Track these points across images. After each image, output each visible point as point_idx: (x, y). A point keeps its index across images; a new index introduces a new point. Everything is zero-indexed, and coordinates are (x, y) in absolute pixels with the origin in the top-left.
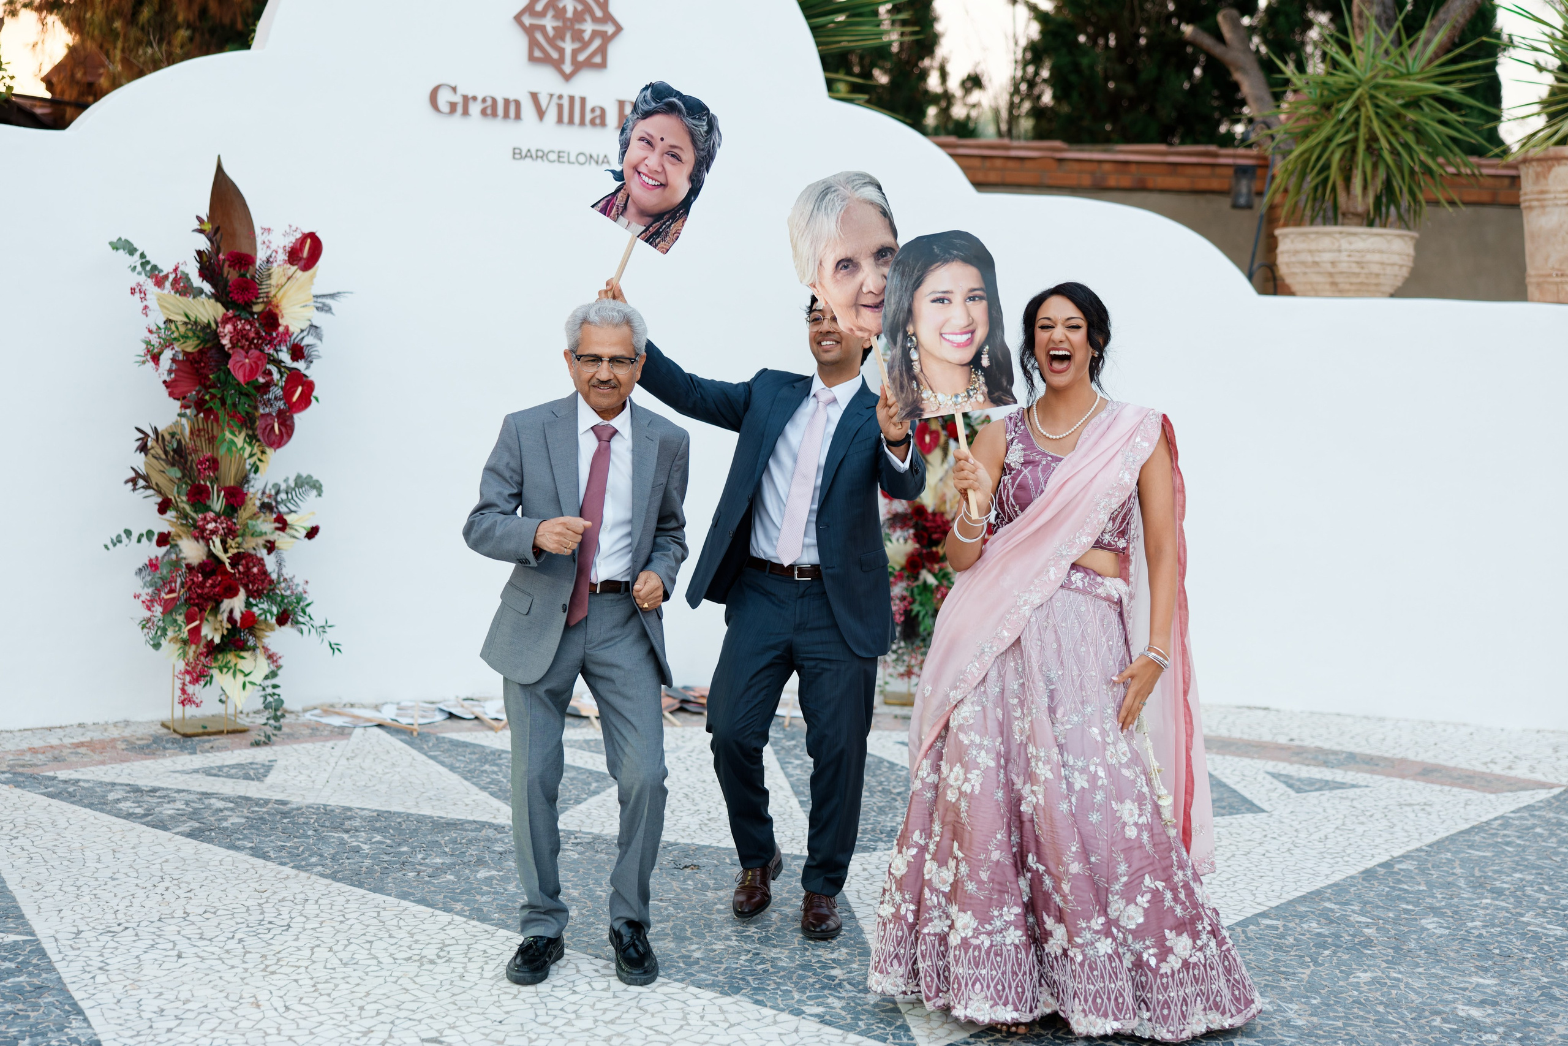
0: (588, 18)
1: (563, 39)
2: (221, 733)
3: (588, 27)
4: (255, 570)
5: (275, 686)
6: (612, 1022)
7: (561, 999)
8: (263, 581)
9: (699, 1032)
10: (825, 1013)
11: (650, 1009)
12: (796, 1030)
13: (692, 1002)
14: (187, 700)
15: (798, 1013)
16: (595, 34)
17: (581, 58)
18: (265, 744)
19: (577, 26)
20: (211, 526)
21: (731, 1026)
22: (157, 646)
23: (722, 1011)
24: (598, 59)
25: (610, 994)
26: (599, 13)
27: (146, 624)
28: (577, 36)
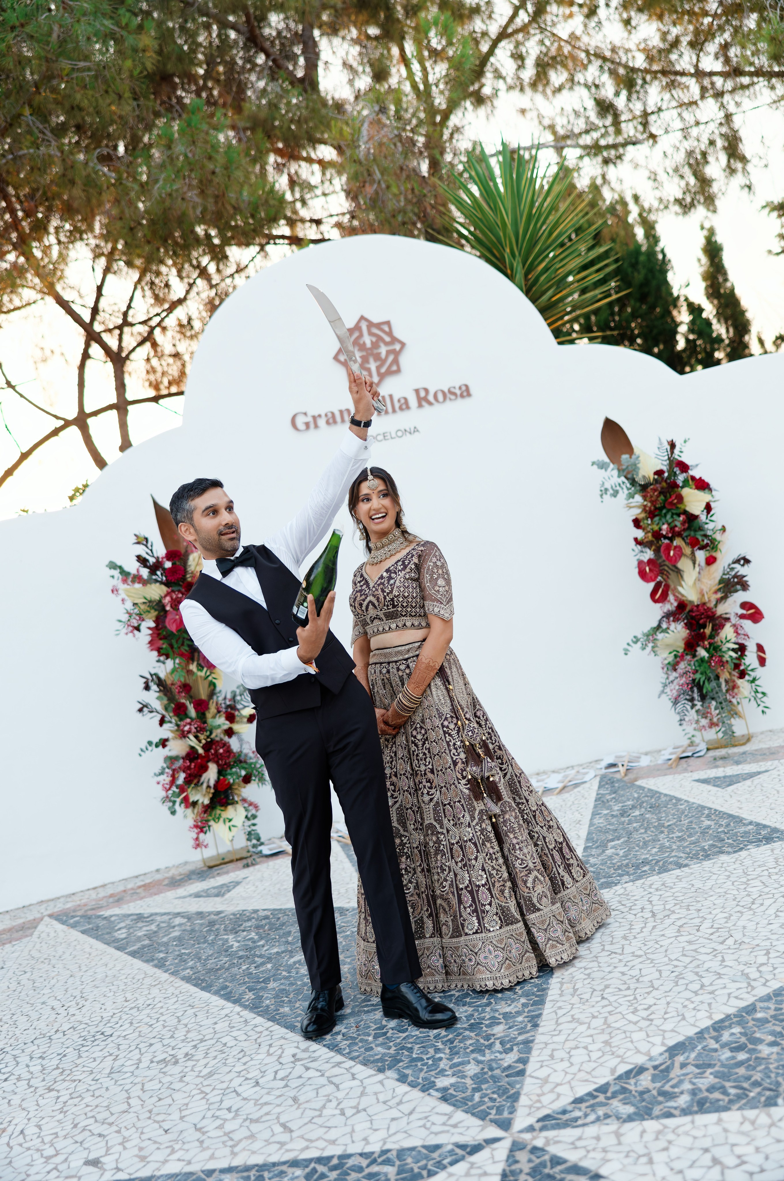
0: (382, 345)
1: (368, 362)
2: (231, 861)
3: (383, 350)
4: (221, 751)
5: (254, 825)
6: (257, 1121)
7: (238, 1095)
8: (229, 757)
9: (321, 1126)
10: (452, 1085)
11: (302, 1099)
12: (411, 1113)
13: (347, 1084)
14: (198, 844)
15: (427, 1087)
16: (388, 353)
17: (383, 370)
18: (253, 865)
19: (375, 351)
20: (187, 728)
21: (358, 1112)
22: (173, 813)
23: (363, 1094)
24: (394, 368)
25: (282, 1083)
26: (387, 339)
27: (166, 799)
28: (377, 357)
